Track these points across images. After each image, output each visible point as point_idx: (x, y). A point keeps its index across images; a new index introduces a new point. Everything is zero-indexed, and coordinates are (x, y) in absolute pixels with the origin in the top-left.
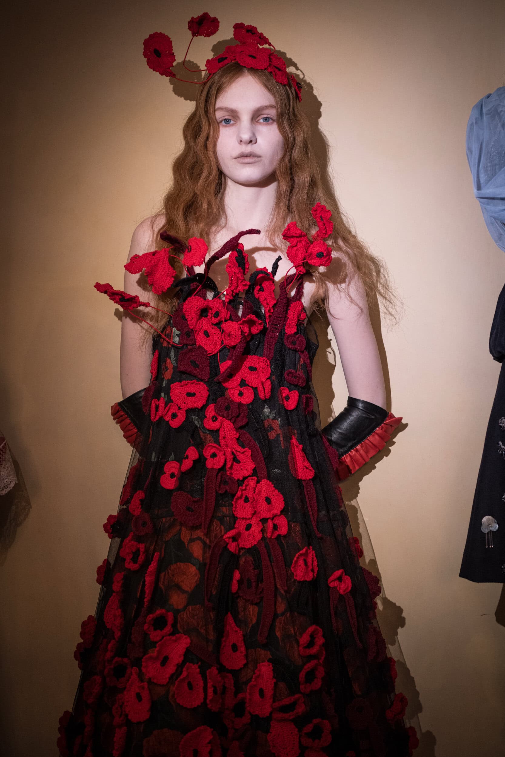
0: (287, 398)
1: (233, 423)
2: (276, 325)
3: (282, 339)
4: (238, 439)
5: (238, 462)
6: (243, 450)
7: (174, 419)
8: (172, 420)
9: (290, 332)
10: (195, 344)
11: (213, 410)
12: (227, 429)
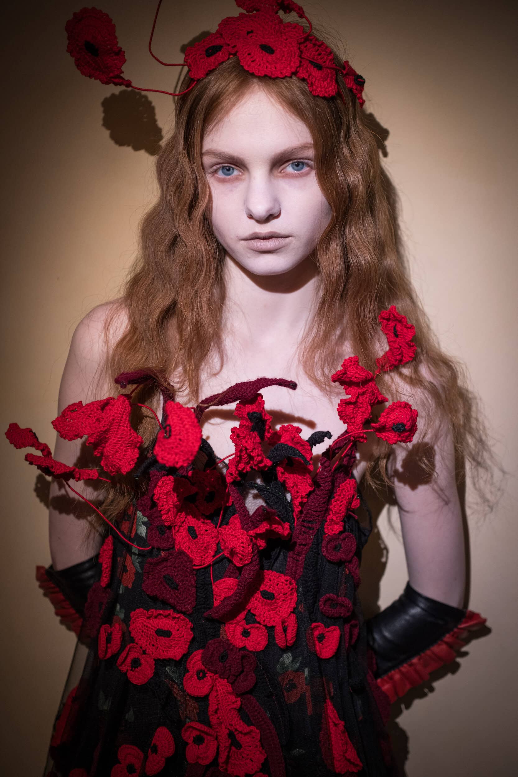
0: (321, 638)
1: (232, 684)
2: (309, 522)
3: (318, 545)
4: (240, 710)
5: (239, 746)
6: (247, 729)
7: (135, 668)
8: (131, 670)
9: (333, 531)
10: (173, 547)
11: (199, 661)
12: (222, 692)
